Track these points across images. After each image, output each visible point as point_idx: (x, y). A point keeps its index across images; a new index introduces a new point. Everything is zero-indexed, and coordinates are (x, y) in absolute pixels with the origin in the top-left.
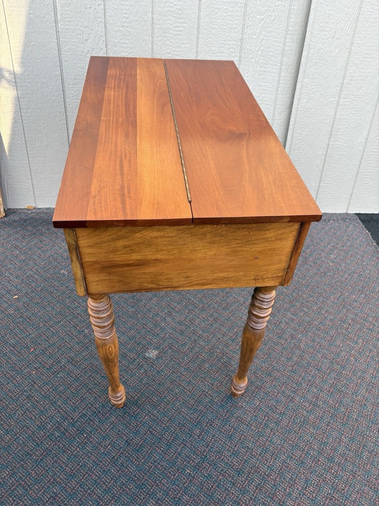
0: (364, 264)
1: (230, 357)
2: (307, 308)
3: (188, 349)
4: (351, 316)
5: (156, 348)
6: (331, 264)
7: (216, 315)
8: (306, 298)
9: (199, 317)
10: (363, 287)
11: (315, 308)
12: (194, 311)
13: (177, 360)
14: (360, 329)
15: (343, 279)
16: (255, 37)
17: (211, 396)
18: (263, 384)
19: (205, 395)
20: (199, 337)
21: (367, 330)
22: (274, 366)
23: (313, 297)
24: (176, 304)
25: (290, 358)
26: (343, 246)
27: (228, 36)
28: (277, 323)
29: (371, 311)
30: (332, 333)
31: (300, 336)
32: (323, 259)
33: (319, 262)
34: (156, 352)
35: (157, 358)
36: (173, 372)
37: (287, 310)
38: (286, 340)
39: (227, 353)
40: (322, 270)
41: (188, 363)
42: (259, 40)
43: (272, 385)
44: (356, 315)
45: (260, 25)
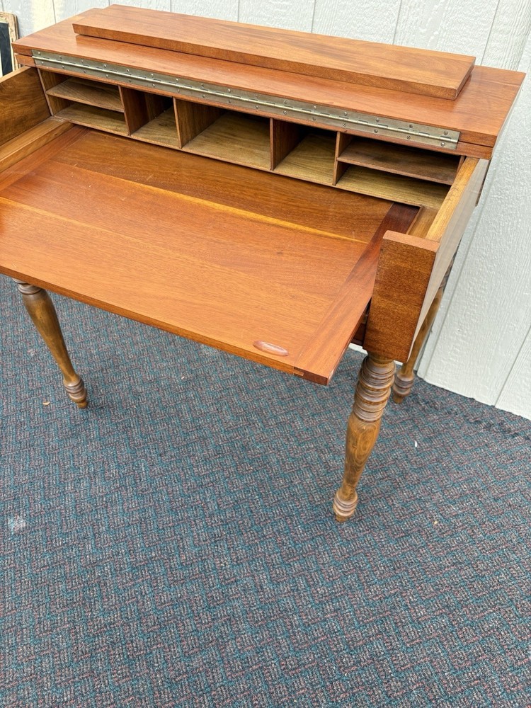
0: (513, 557)
1: (104, 594)
2: (307, 581)
3: (63, 545)
4: (378, 646)
5: (29, 518)
6: (436, 522)
7: (151, 511)
8: (323, 564)
9: (123, 503)
10: (461, 604)
11: (321, 591)
12: (127, 490)
13: (37, 553)
14: (370, 685)
15: (433, 565)
16: (423, 31)
17: (22, 638)
18: (106, 671)
19: (16, 631)
20: (94, 534)
21: (384, 694)
22: (151, 653)
23: (337, 567)
24: (113, 465)
25: (189, 657)
26: (495, 500)
27: (369, 25)
28: (229, 579)
29: (431, 661)
30: (307, 657)
31: (245, 626)
32: (428, 505)
33: (415, 506)
34: (23, 524)
35: (15, 534)
36: (15, 568)
37: (269, 567)
38: (213, 620)
39: (105, 584)
40: (406, 525)
41: (44, 567)
42: (432, 38)
43: (117, 684)
44: (390, 653)
45: (436, 7)
